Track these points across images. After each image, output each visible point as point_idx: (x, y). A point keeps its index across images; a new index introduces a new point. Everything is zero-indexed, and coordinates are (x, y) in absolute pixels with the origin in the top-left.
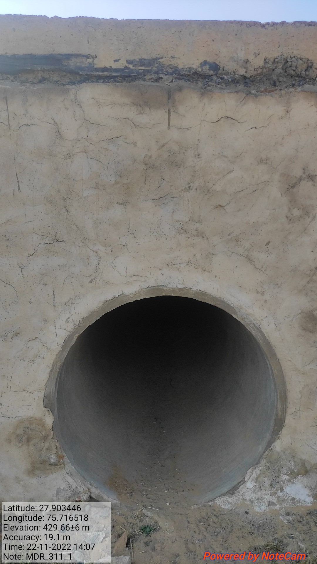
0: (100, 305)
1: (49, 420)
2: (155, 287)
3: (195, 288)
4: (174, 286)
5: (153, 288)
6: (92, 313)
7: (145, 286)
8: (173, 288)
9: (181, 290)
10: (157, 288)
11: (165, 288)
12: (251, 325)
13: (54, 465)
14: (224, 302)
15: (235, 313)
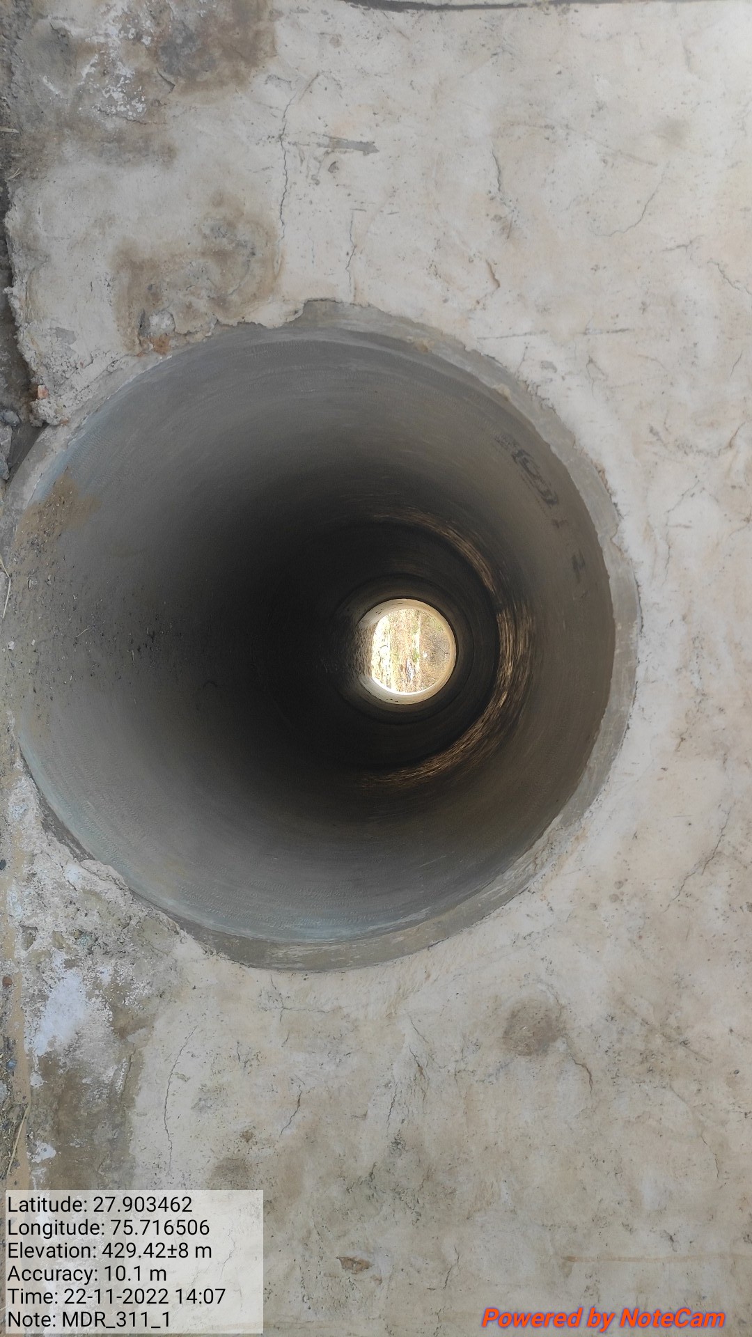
0: (592, 455)
1: (270, 314)
2: (637, 602)
3: (634, 711)
4: (641, 657)
5: (637, 598)
6: (568, 434)
7: (642, 575)
8: (636, 651)
9: (632, 672)
10: (634, 609)
11: (636, 629)
12: (531, 867)
13: (143, 326)
14: (596, 791)
15: (566, 823)
